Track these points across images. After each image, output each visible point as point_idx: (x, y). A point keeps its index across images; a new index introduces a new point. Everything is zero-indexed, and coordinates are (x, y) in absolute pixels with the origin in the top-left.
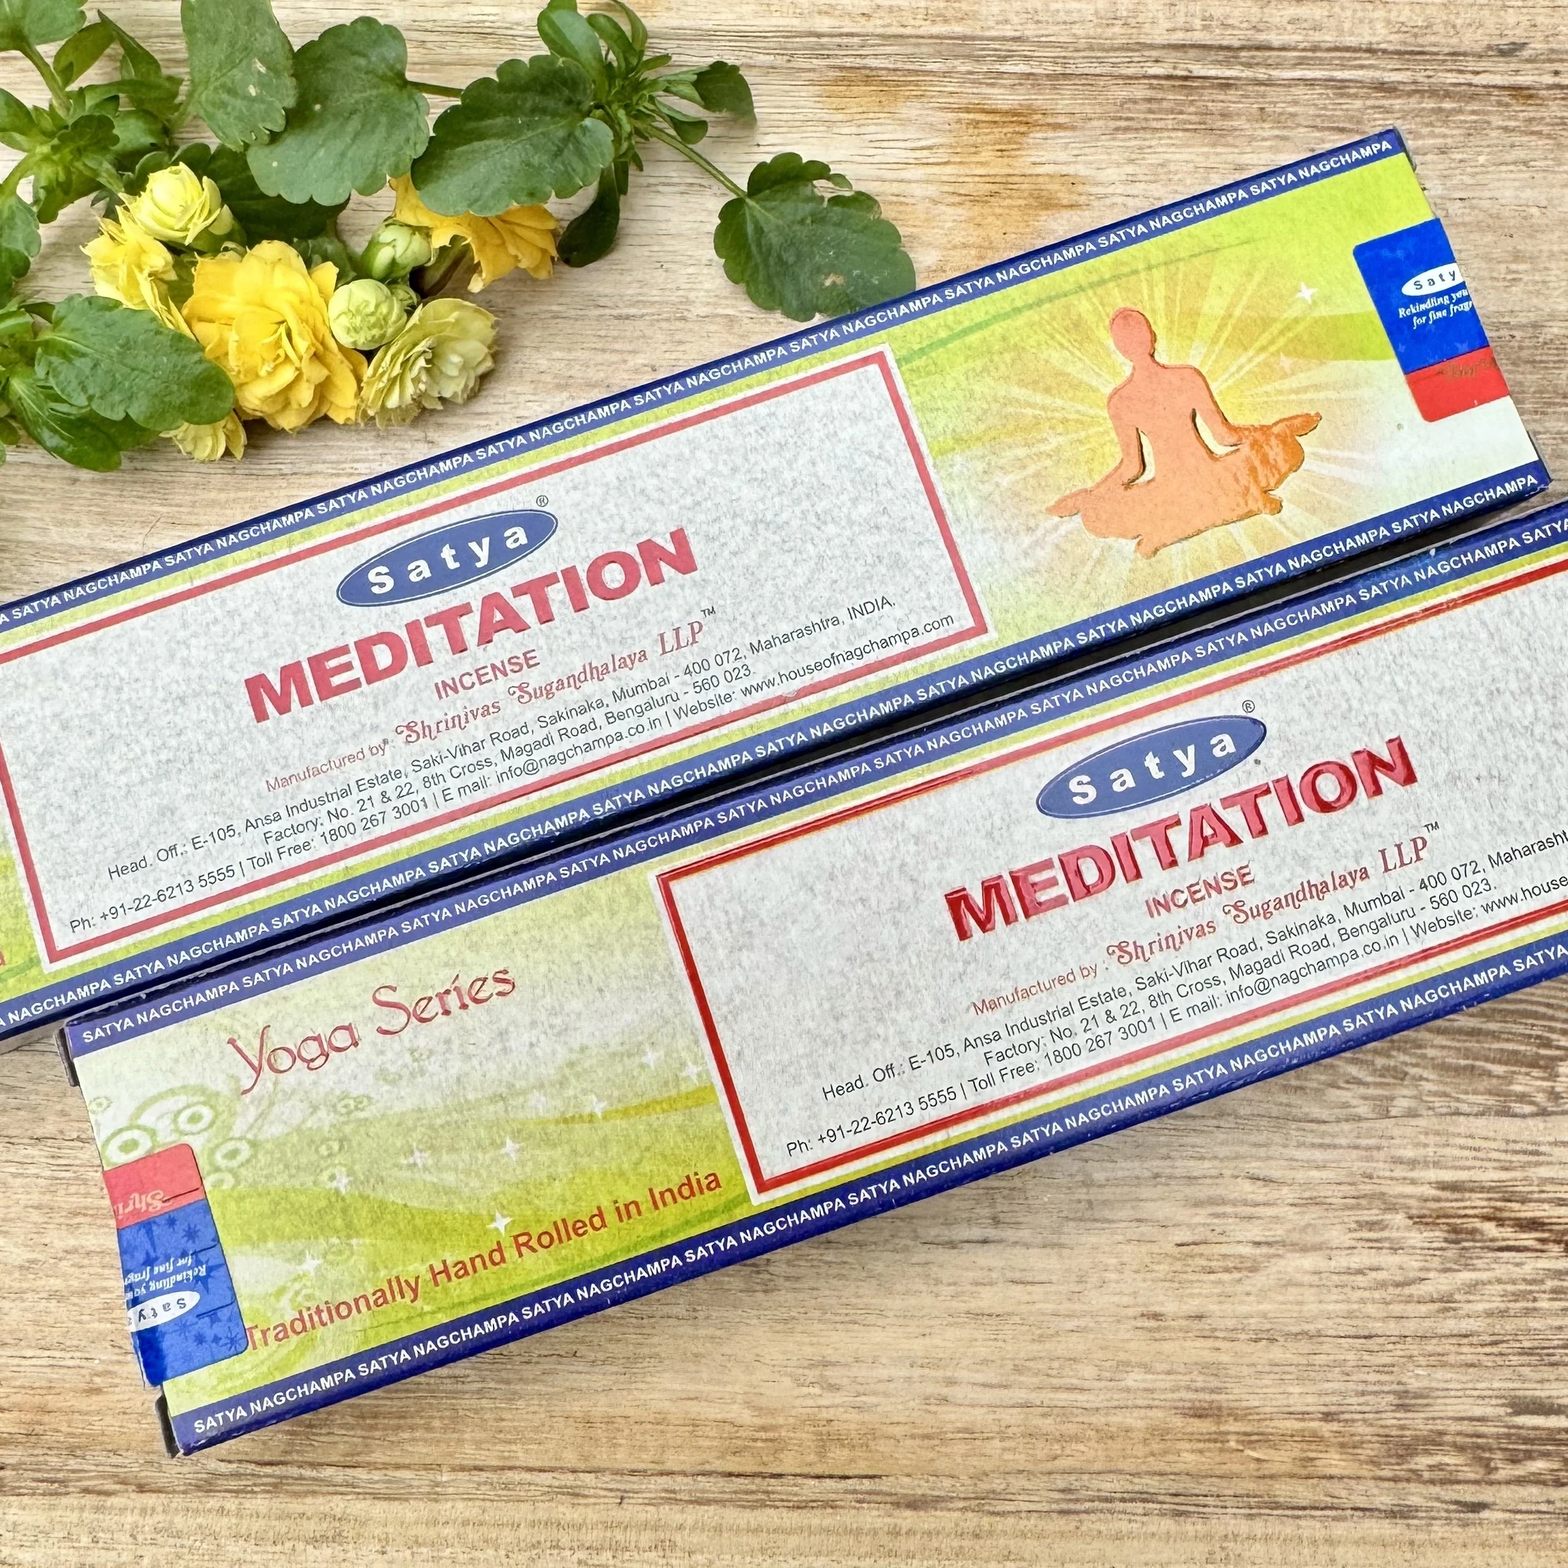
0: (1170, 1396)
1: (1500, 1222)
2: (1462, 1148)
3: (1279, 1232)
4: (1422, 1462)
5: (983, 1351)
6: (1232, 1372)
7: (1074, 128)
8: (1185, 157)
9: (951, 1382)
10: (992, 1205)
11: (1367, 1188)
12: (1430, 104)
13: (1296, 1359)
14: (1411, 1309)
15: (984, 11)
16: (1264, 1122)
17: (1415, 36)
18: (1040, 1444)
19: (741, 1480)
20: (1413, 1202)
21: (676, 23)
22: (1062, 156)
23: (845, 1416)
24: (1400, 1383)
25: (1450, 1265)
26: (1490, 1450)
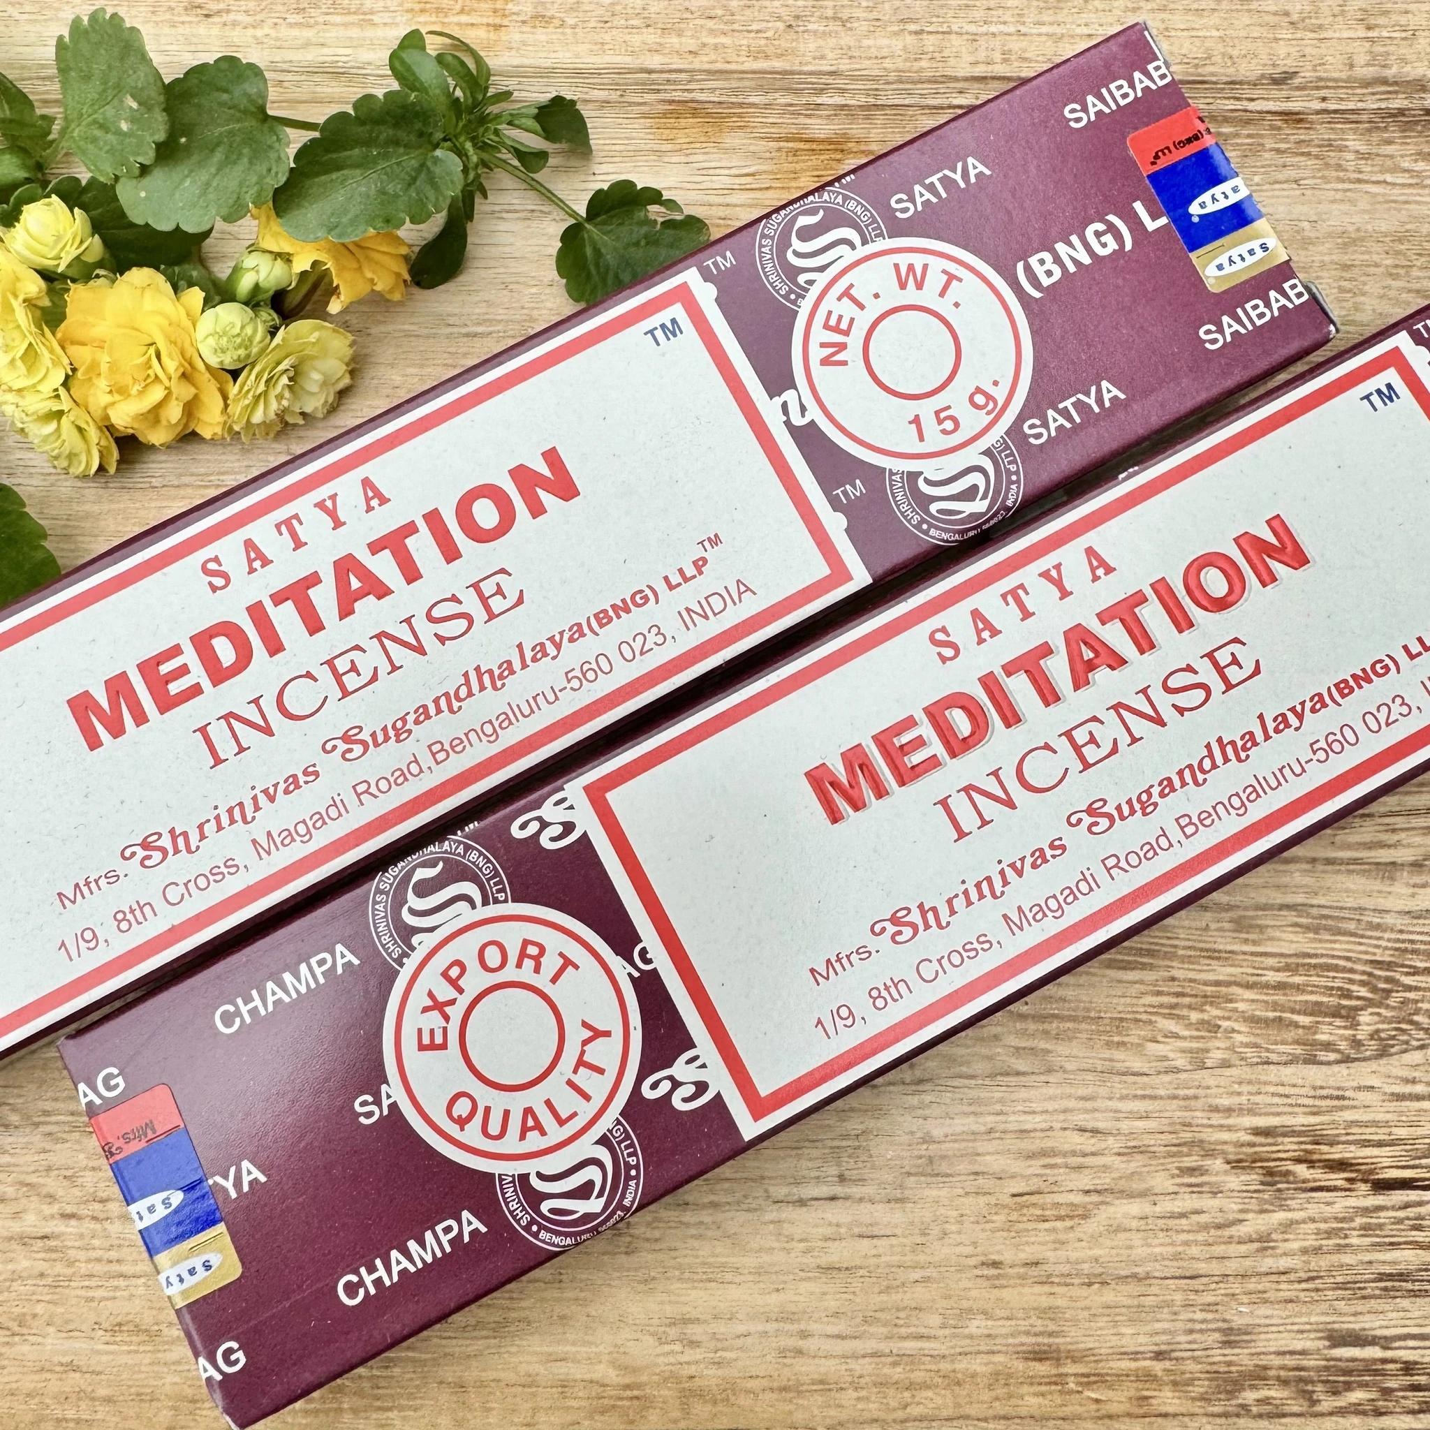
0: (1011, 1341)
1: (1311, 1164)
2: (1273, 1094)
3: (1105, 1181)
4: (1250, 1397)
5: (832, 1303)
6: (1067, 1316)
9: (804, 1335)
10: (839, 1164)
11: (1187, 1136)
13: (1129, 1302)
14: (1234, 1249)
15: (802, 47)
16: (1090, 1076)
18: (891, 1392)
20: (1230, 1149)
21: (516, 62)
23: (705, 1373)
24: (1224, 1321)
25: (1266, 1207)
26: (1312, 1382)
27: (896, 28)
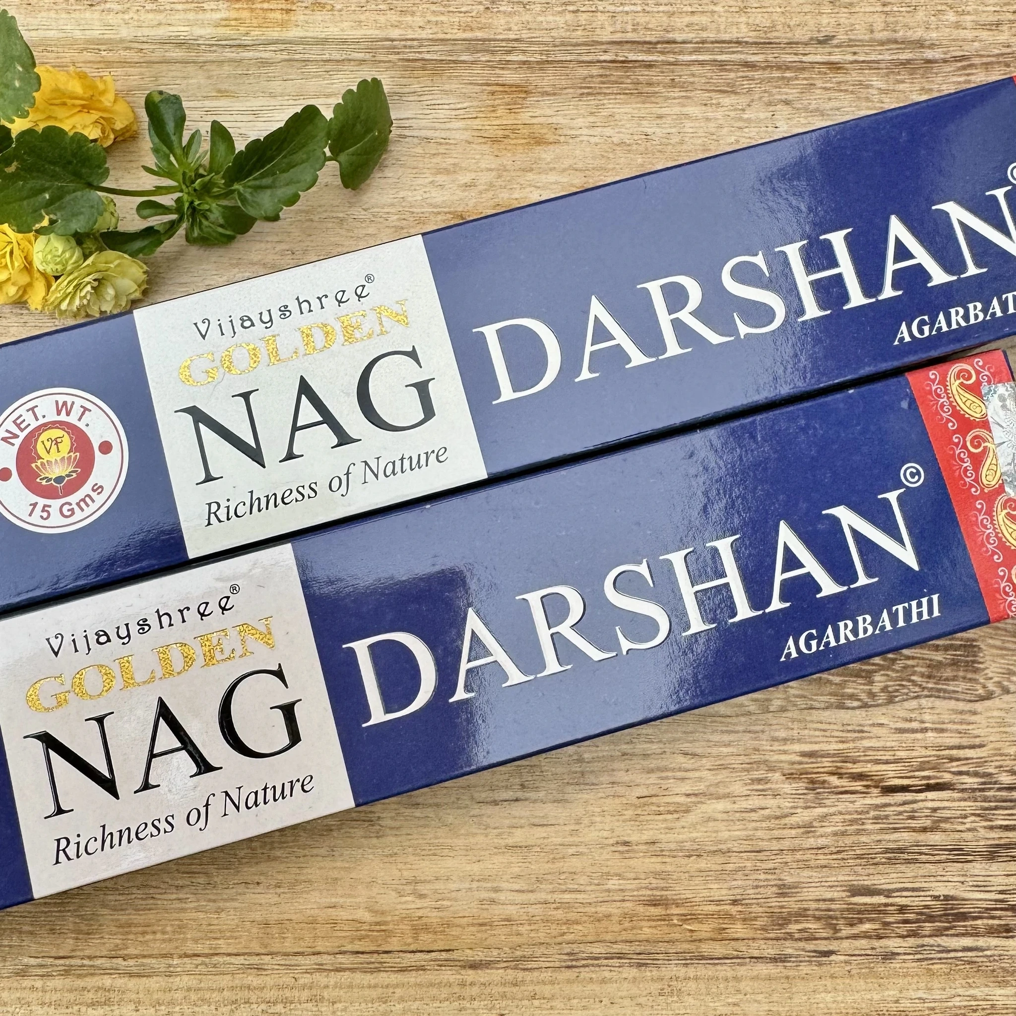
0: (635, 893)
1: (840, 776)
2: (815, 730)
3: (702, 787)
4: (793, 928)
5: (516, 870)
6: (674, 877)
7: (554, 94)
8: (627, 110)
9: (496, 890)
10: (521, 776)
11: (756, 757)
12: (776, 74)
13: (714, 867)
14: (786, 833)
15: (495, 22)
17: (765, 32)
18: (554, 926)
19: (365, 956)
20: (786, 766)
21: (301, 35)
22: (549, 112)
23: (429, 914)
24: (780, 880)
25: (808, 804)
26: (836, 919)
27: (560, 9)
